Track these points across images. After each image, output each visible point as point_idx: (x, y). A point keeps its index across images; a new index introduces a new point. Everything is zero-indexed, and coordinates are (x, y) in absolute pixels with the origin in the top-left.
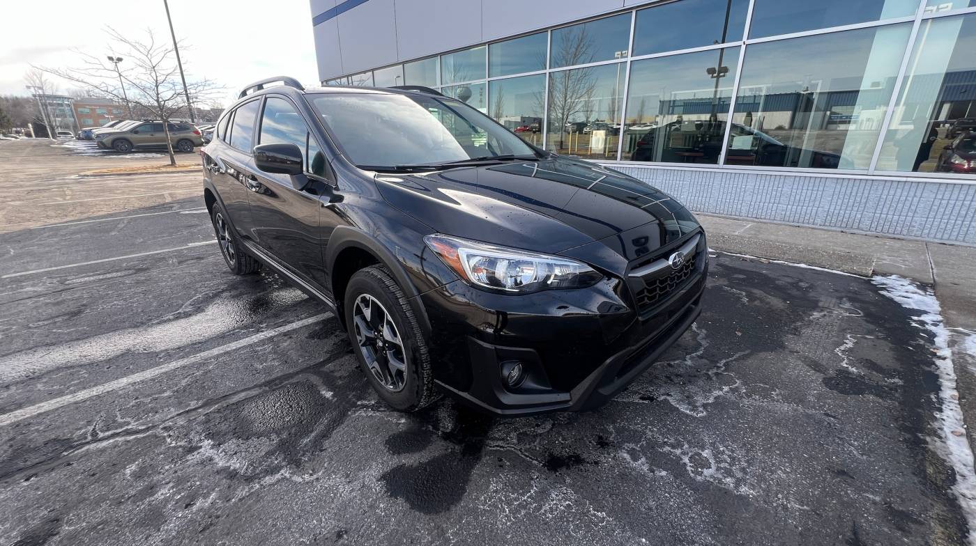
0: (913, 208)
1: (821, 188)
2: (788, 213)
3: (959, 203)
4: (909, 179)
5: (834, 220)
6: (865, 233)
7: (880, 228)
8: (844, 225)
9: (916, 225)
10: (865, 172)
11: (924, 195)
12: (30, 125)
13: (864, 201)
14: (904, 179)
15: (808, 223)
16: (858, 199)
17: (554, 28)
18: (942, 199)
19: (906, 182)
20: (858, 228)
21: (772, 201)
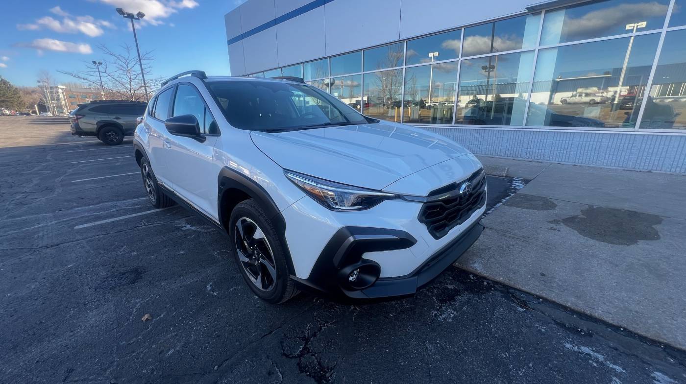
0: (544, 145)
1: (502, 136)
2: (487, 151)
3: (564, 142)
4: (541, 130)
5: (509, 153)
6: (523, 159)
7: (530, 157)
8: (514, 156)
9: (547, 154)
10: (521, 127)
11: (549, 138)
12: (36, 106)
13: (522, 142)
14: (539, 130)
15: (497, 155)
16: (519, 142)
17: (364, 49)
18: (556, 140)
19: (539, 131)
20: (521, 157)
21: (479, 143)
